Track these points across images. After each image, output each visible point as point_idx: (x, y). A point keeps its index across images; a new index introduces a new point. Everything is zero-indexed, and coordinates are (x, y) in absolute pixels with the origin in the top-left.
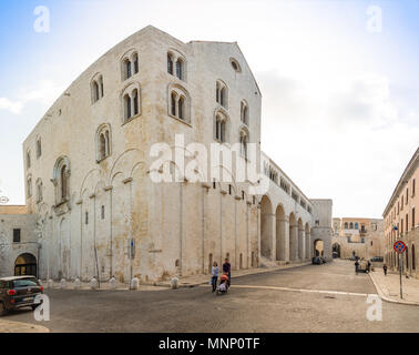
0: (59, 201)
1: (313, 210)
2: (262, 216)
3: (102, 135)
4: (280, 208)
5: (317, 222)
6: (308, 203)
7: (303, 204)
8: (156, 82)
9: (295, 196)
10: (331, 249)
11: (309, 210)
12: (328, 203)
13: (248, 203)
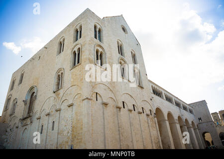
0: (25, 116)
1: (194, 111)
2: (159, 122)
3: (59, 75)
4: (170, 115)
5: (200, 119)
6: (188, 106)
7: (185, 108)
8: (89, 44)
9: (178, 104)
10: (219, 139)
11: (191, 112)
12: (203, 103)
13: (148, 115)
